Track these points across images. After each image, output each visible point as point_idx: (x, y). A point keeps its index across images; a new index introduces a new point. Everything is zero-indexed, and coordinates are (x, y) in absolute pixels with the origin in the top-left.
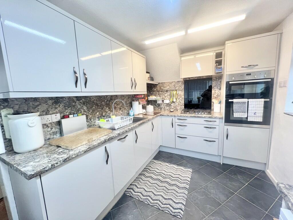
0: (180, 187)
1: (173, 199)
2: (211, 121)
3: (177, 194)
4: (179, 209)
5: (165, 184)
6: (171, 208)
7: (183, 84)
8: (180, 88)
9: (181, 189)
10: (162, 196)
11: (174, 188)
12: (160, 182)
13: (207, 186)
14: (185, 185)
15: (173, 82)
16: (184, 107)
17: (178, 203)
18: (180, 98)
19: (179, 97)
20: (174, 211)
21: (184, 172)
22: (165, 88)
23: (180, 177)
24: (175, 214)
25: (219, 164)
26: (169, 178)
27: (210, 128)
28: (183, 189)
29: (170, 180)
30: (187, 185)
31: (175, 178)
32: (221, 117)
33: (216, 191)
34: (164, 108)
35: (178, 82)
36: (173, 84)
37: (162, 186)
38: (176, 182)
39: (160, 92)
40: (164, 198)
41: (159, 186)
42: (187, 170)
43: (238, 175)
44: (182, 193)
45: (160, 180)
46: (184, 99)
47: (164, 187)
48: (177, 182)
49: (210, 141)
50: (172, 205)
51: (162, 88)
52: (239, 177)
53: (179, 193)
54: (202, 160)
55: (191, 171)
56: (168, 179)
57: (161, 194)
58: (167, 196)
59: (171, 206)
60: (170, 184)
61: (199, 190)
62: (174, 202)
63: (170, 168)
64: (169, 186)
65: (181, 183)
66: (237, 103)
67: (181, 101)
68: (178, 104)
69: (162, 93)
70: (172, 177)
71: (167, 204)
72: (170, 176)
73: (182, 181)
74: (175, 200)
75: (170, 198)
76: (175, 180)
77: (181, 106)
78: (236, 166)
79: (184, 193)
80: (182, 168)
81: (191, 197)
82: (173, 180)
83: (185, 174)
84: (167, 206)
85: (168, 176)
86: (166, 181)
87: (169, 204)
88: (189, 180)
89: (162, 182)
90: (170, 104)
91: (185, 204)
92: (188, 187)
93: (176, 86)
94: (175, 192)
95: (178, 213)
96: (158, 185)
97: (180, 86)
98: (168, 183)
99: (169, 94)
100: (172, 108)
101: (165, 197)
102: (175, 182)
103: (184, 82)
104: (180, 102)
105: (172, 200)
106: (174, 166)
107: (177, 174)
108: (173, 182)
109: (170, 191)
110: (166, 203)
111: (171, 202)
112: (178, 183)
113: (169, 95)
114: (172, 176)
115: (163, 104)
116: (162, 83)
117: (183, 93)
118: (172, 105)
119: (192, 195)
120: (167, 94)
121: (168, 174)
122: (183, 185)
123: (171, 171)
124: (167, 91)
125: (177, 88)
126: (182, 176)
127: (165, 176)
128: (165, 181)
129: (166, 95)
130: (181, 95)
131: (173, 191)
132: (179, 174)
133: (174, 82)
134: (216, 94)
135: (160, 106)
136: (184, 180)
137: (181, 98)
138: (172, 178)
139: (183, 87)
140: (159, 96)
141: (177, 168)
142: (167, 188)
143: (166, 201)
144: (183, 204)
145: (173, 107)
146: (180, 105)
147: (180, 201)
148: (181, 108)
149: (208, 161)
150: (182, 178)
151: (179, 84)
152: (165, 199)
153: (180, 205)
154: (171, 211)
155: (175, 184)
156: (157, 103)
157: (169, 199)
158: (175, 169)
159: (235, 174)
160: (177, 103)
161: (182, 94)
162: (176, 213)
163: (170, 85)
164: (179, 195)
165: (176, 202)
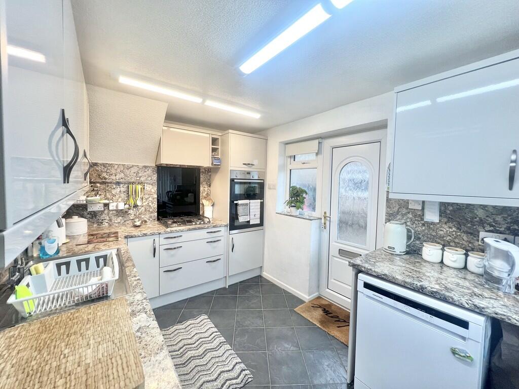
0: (216, 348)
1: (223, 369)
2: (215, 232)
3: (221, 359)
4: (241, 371)
5: (192, 363)
6: (234, 381)
7: (155, 173)
8: (150, 179)
9: (219, 349)
10: (207, 382)
11: (209, 355)
12: (182, 367)
13: (238, 322)
14: (218, 339)
15: (133, 166)
16: (156, 214)
17: (233, 368)
18: (148, 198)
19: (147, 196)
20: (239, 380)
21: (199, 325)
22: (114, 177)
23: (202, 335)
24: (244, 381)
25: (224, 289)
26: (189, 349)
27: (214, 242)
28: (220, 347)
29: (194, 352)
30: (221, 338)
31: (197, 343)
32: (225, 224)
33: (249, 320)
34: (110, 220)
35: (145, 167)
36: (134, 170)
37: (192, 370)
38: (204, 346)
39: (98, 185)
40: (212, 381)
41: (187, 374)
42: (199, 320)
43: (250, 291)
44: (224, 353)
45: (179, 365)
46: (156, 200)
47: (196, 368)
48: (206, 345)
49: (214, 261)
50: (230, 377)
51: (104, 175)
52: (251, 292)
53: (222, 355)
54: (204, 295)
55: (206, 317)
56: (189, 352)
57: (203, 379)
58: (213, 373)
59: (231, 379)
60: (199, 356)
61: (236, 333)
62: (229, 371)
63: (173, 335)
64: (201, 360)
65: (211, 342)
66: (242, 205)
67: (150, 204)
68: (146, 211)
69: (103, 186)
70: (191, 344)
71: (225, 383)
72: (187, 345)
73: (210, 339)
74: (227, 369)
75: (218, 372)
76: (199, 346)
77: (152, 212)
78: (240, 282)
79: (227, 350)
80: (190, 322)
81: (237, 347)
82: (198, 347)
83: (202, 327)
84: (227, 384)
85: (184, 348)
86: (190, 358)
87: (227, 380)
88: (216, 330)
89: (184, 364)
90: (127, 210)
91: (241, 361)
92: (222, 339)
93: (140, 175)
94: (217, 360)
95: (245, 377)
96: (184, 374)
97: (149, 176)
98: (194, 357)
99: (123, 189)
100: (131, 218)
101: (213, 378)
102: (202, 347)
103: (156, 169)
104: (150, 206)
105: (223, 372)
106: (175, 327)
107: (193, 335)
108: (199, 350)
109: (209, 365)
110: (222, 383)
111: (226, 375)
112: (209, 345)
113: (124, 192)
114: (189, 343)
115: (106, 212)
116: (104, 165)
117: (156, 188)
118: (131, 212)
119: (236, 345)
120: (118, 190)
121: (180, 345)
122: (215, 342)
123: (181, 338)
124: (118, 183)
125: (142, 179)
126: (202, 331)
127: (179, 353)
128: (188, 360)
129: (114, 192)
130: (151, 191)
131: (213, 361)
132: (196, 333)
133: (135, 165)
134: (206, 193)
135: (96, 216)
136: (211, 335)
137: (150, 199)
138: (193, 346)
139: (155, 177)
140: (93, 193)
141: (183, 326)
142: (202, 365)
143: (218, 381)
144: (240, 363)
145: (133, 215)
146: (149, 211)
147: (234, 363)
148: (151, 217)
149: (212, 292)
150: (206, 335)
151: (147, 173)
152: (216, 379)
153: (237, 367)
154: (237, 384)
155: (206, 350)
156: (89, 210)
157: (219, 375)
158: (182, 331)
159: (247, 292)
160: (143, 208)
161: (153, 191)
162: (243, 379)
163: (127, 172)
164: (224, 358)
165: (230, 368)
